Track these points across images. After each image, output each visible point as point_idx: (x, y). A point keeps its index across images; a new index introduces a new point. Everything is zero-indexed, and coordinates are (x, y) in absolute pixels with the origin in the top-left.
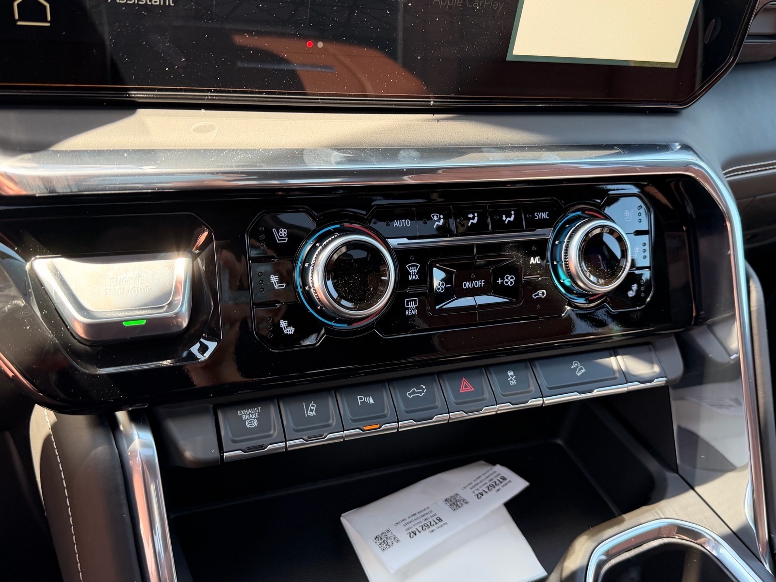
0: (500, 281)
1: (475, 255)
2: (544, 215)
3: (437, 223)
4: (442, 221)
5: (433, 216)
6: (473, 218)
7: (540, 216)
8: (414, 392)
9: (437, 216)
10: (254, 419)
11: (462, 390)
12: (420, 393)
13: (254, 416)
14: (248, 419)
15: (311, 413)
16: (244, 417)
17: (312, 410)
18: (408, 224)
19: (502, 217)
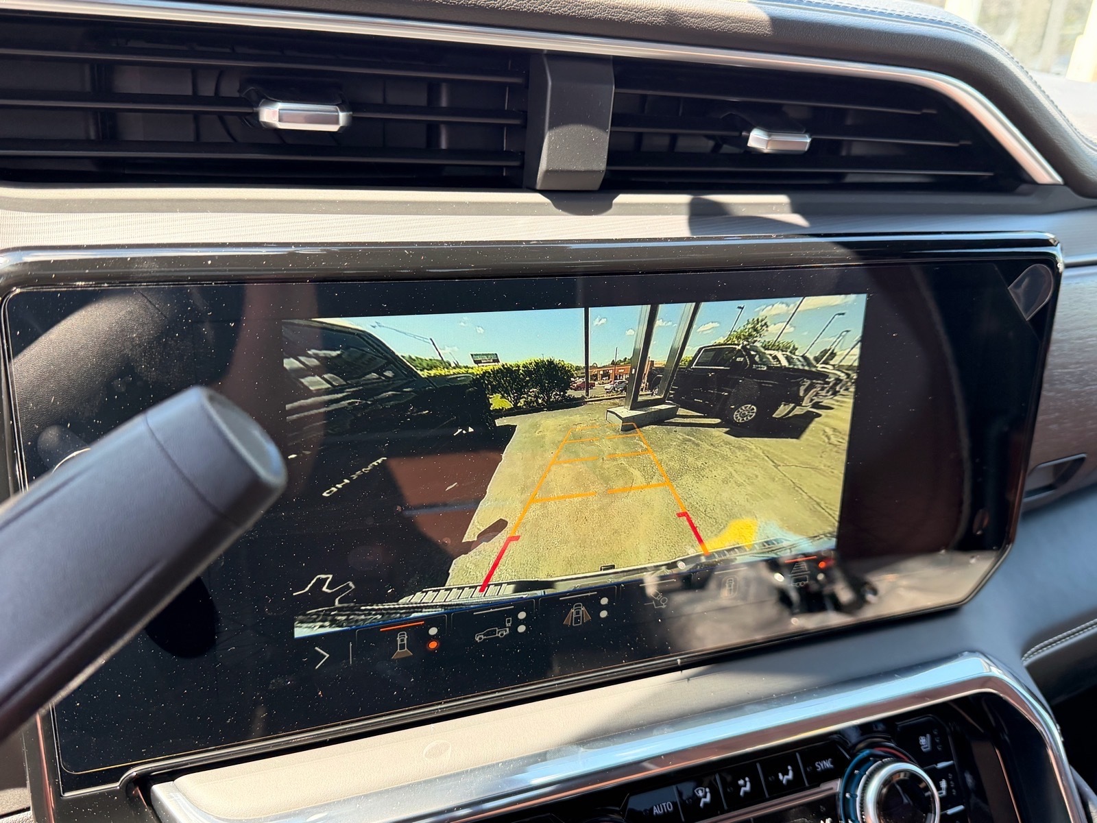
2: (827, 764)
3: (703, 800)
4: (709, 795)
5: (697, 791)
6: (745, 786)
7: (822, 765)
9: (702, 790)
18: (670, 808)
19: (778, 776)
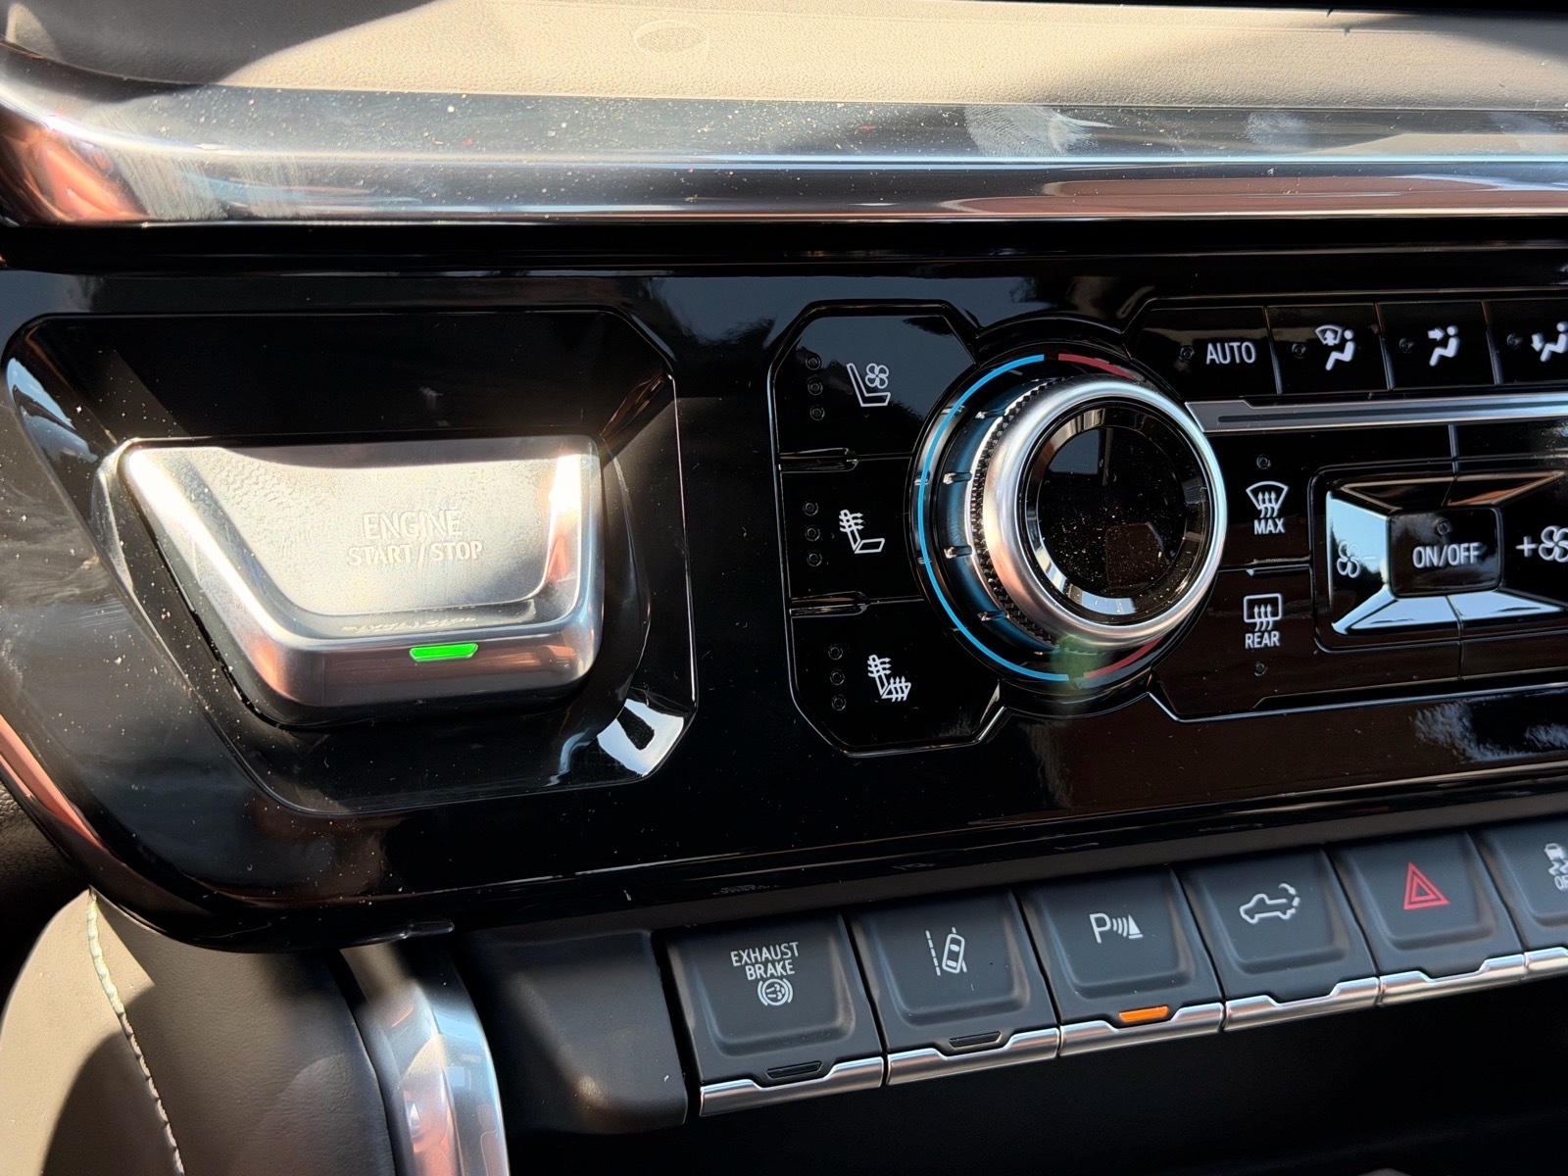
0: (1526, 547)
1: (1454, 459)
3: (1335, 356)
4: (1350, 347)
5: (1324, 332)
6: (1444, 343)
8: (1261, 907)
9: (1336, 332)
10: (781, 978)
11: (1411, 903)
12: (1283, 909)
13: (779, 967)
14: (764, 980)
15: (952, 963)
16: (752, 973)
17: (954, 956)
18: (1249, 356)
19: (1531, 342)
